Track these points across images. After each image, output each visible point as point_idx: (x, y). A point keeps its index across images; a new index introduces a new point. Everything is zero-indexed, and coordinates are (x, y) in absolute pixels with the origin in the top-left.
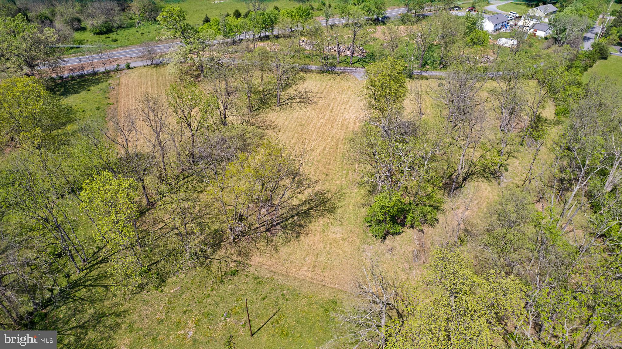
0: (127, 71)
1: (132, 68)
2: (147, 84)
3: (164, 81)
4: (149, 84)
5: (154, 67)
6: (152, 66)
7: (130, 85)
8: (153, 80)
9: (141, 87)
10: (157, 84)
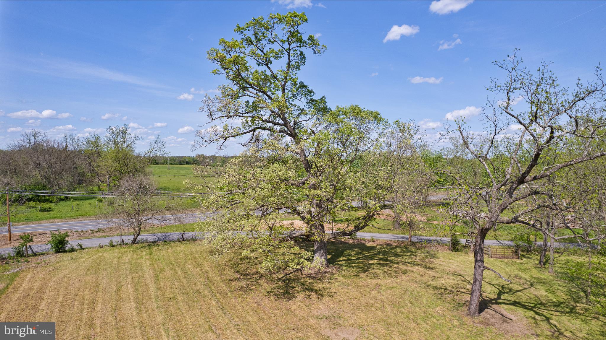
0: (54, 258)
1: (73, 250)
2: (119, 289)
3: (185, 282)
4: (128, 289)
5: (142, 247)
6: (136, 245)
7: (49, 293)
8: (143, 276)
9: (94, 302)
10: (159, 289)
